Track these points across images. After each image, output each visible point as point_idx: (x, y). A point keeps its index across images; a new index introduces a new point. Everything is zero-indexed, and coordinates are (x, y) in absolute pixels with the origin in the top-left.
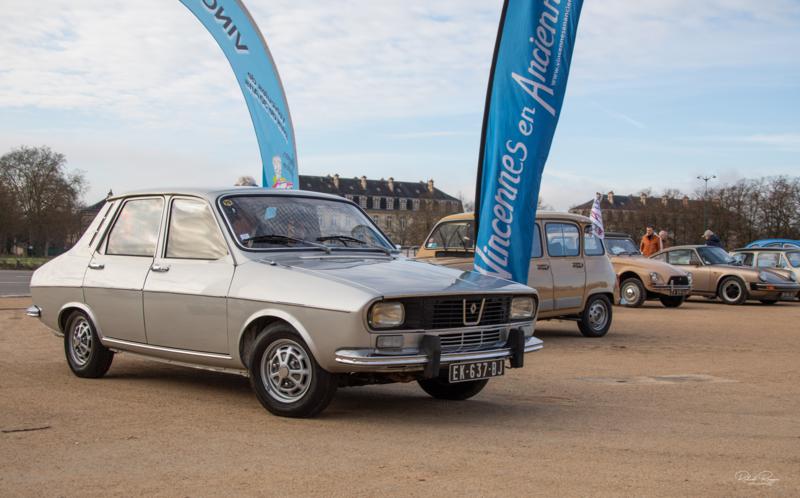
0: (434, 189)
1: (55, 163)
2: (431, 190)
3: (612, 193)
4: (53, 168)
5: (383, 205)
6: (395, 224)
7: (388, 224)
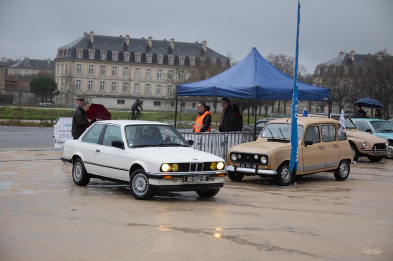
0: (208, 48)
2: (205, 50)
3: (353, 52)
5: (166, 61)
6: (175, 78)
7: (170, 76)
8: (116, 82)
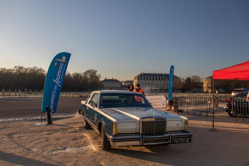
1: (95, 72)
4: (95, 73)
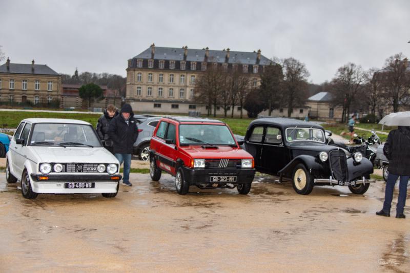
8: (173, 88)
